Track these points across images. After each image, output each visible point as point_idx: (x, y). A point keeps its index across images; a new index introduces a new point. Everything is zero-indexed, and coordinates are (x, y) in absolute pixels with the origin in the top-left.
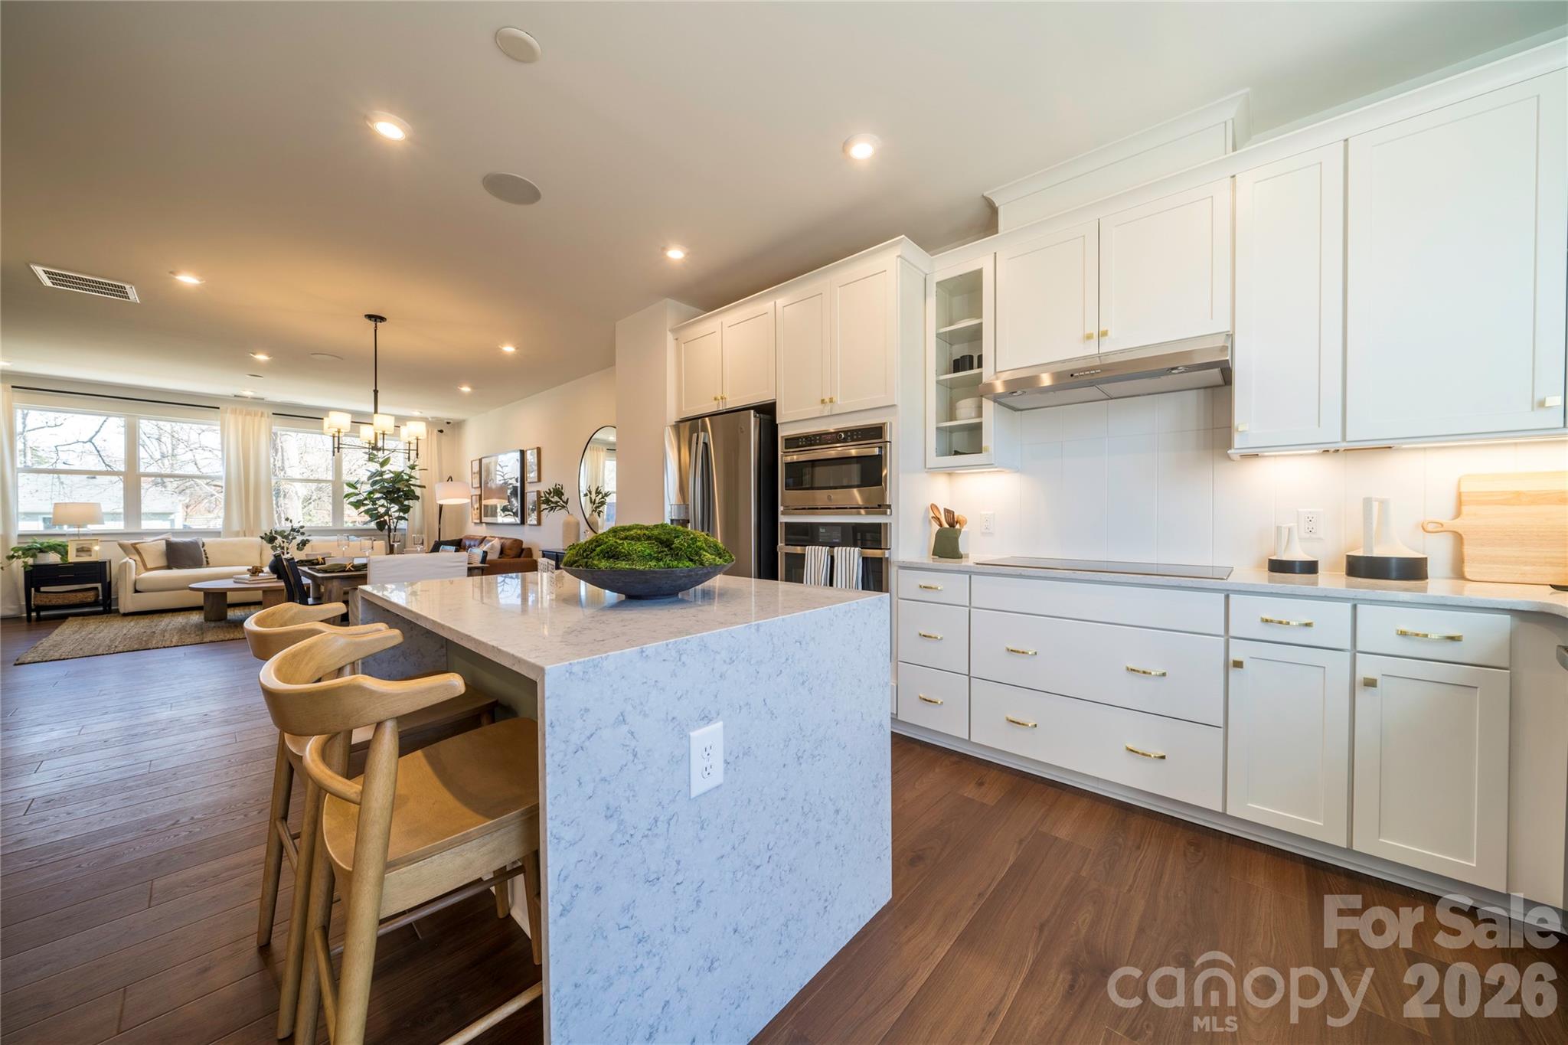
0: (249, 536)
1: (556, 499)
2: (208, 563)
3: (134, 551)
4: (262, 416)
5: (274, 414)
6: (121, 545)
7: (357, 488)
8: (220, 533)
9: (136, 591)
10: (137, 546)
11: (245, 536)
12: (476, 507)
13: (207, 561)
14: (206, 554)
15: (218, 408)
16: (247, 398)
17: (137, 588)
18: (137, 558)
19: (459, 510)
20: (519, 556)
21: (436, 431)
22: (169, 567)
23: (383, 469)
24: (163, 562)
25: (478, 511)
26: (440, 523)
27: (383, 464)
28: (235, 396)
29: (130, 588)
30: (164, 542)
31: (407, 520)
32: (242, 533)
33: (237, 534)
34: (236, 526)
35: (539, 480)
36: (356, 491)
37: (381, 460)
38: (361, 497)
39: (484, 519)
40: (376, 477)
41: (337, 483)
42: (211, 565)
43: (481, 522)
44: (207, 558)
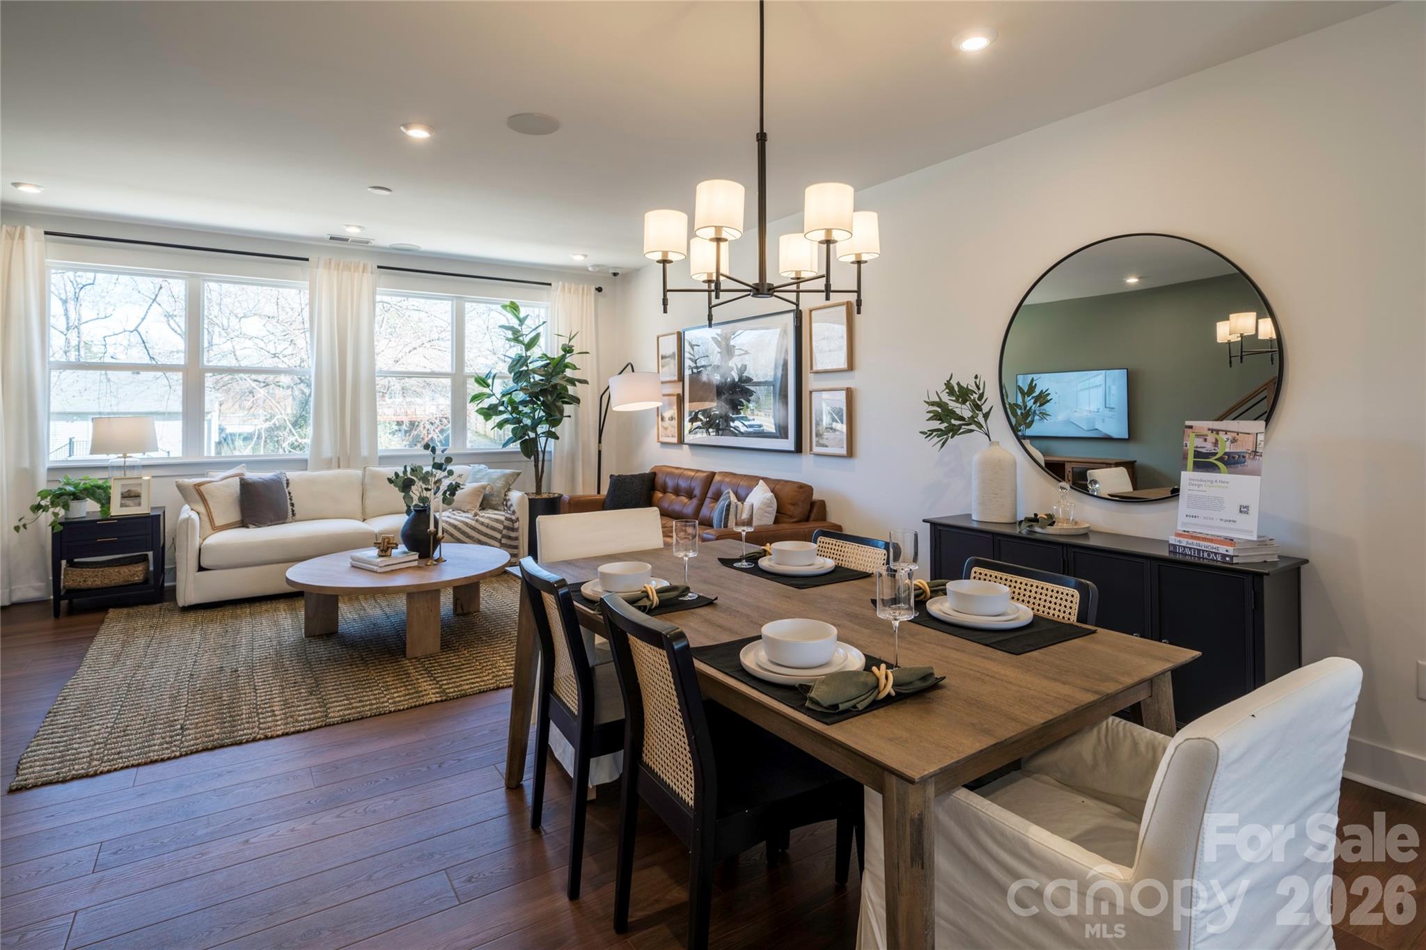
0: (344, 468)
1: (965, 411)
2: (294, 514)
3: (198, 497)
4: (363, 272)
5: (379, 267)
6: (180, 488)
7: (488, 386)
8: (306, 461)
9: (201, 569)
10: (202, 488)
11: (339, 467)
12: (667, 414)
13: (293, 511)
14: (291, 499)
15: (307, 260)
16: (346, 240)
17: (204, 564)
18: (202, 509)
19: (632, 422)
20: (807, 519)
21: (593, 290)
22: (243, 524)
23: (528, 354)
24: (235, 516)
25: (675, 423)
26: (600, 442)
27: (529, 346)
28: (331, 238)
29: (193, 564)
30: (237, 480)
31: (557, 438)
32: (335, 462)
33: (328, 464)
34: (328, 451)
35: (851, 366)
36: (486, 390)
37: (527, 340)
38: (494, 401)
39: (689, 438)
40: (519, 369)
41: (458, 378)
42: (298, 516)
43: (681, 441)
44: (292, 505)
